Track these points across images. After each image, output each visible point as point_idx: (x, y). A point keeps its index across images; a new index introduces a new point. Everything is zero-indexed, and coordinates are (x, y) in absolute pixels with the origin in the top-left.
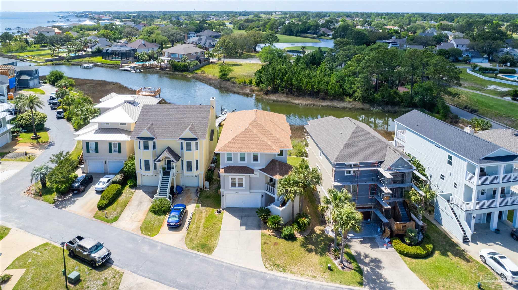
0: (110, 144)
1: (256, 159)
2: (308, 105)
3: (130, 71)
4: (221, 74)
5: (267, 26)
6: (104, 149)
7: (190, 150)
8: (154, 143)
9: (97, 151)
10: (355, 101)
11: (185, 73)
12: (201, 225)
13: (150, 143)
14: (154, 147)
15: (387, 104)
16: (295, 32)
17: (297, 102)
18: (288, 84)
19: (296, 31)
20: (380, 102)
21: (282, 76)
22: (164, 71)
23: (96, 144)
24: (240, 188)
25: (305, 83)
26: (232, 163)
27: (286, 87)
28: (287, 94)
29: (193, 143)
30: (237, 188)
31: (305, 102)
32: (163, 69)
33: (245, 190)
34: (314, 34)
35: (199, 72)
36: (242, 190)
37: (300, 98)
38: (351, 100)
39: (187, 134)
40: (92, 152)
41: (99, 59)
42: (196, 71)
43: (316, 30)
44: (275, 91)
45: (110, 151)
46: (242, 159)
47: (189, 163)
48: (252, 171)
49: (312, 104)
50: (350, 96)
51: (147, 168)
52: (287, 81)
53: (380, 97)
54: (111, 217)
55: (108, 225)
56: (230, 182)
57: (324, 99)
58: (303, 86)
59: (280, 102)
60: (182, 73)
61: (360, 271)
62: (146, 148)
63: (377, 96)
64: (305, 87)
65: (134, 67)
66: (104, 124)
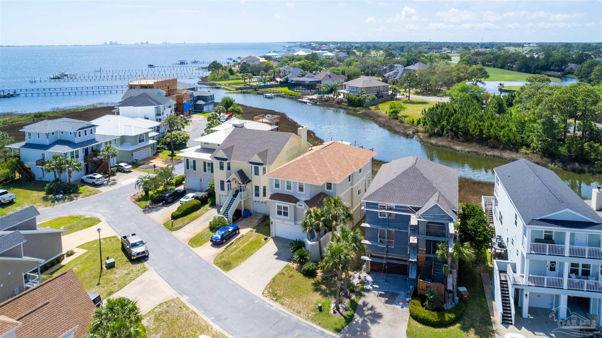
0: (205, 163)
1: (301, 189)
2: (469, 152)
3: (306, 103)
4: (392, 110)
6: (200, 166)
7: (258, 175)
8: (229, 164)
9: (195, 169)
10: (533, 153)
11: (358, 108)
12: (241, 247)
13: (225, 164)
14: (229, 168)
15: (574, 160)
16: (533, 68)
17: (458, 148)
18: (454, 127)
19: (535, 67)
20: (564, 156)
21: (449, 116)
22: (339, 105)
23: (194, 162)
24: (285, 217)
25: (473, 127)
26: (279, 190)
27: (452, 130)
28: (452, 138)
29: (261, 168)
30: (282, 217)
31: (467, 149)
32: (340, 102)
33: (290, 220)
34: (558, 71)
35: (373, 108)
37: (466, 144)
38: (528, 152)
40: (191, 169)
41: (286, 90)
42: (371, 107)
43: (562, 66)
44: (439, 135)
45: (205, 171)
46: (289, 187)
47: (257, 188)
49: (474, 152)
50: (528, 146)
51: (222, 188)
52: (453, 122)
53: (566, 151)
54: (175, 226)
55: (169, 232)
56: (276, 210)
57: (494, 147)
58: (471, 130)
59: (439, 146)
60: (355, 109)
62: (222, 168)
63: (563, 150)
64: (473, 131)
65: (311, 100)
66: (205, 143)
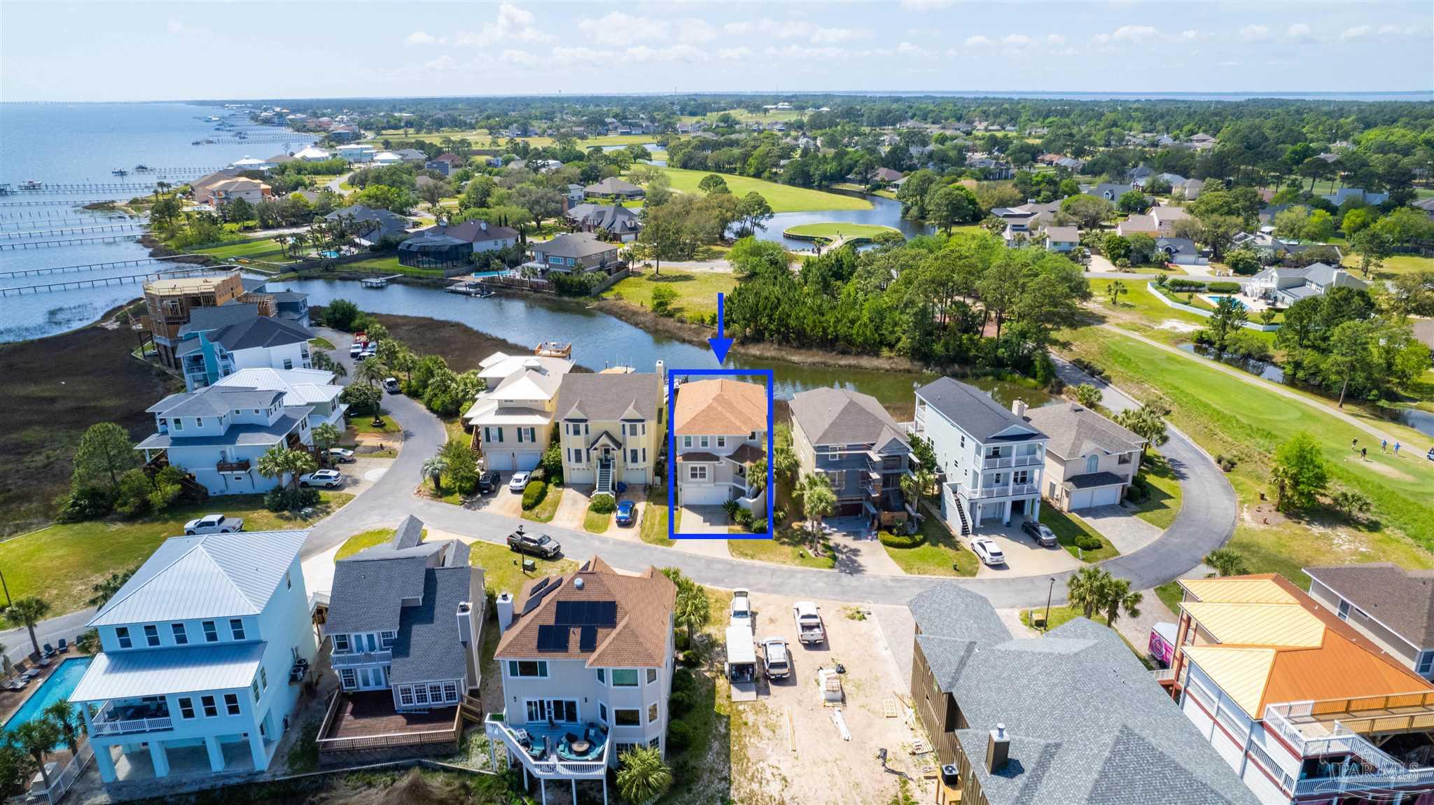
0: (519, 430)
1: (721, 443)
2: (814, 364)
3: (467, 294)
4: (655, 302)
5: (751, 160)
6: (510, 436)
7: (636, 434)
8: (587, 426)
9: (501, 439)
10: (899, 356)
11: (582, 300)
12: (657, 522)
13: (582, 426)
14: (587, 432)
15: (952, 360)
16: (817, 177)
17: (795, 358)
18: (782, 326)
19: (819, 175)
20: (940, 358)
21: (771, 309)
22: (539, 295)
23: (500, 430)
24: (702, 480)
25: (811, 325)
26: (691, 449)
27: (778, 331)
28: (780, 344)
29: (639, 425)
30: (698, 479)
31: (810, 360)
32: (536, 288)
33: (709, 482)
34: (860, 182)
35: (609, 296)
36: (704, 483)
37: (803, 351)
38: (892, 355)
39: (631, 412)
40: (494, 441)
41: (392, 263)
42: (604, 295)
43: (867, 173)
44: (758, 338)
45: (520, 440)
46: (705, 444)
47: (634, 453)
48: (717, 459)
49: (822, 363)
50: (891, 346)
51: (578, 459)
52: (779, 318)
53: (943, 349)
54: (543, 517)
55: (542, 525)
56: (690, 472)
57: (844, 353)
58: (808, 329)
59: (767, 359)
60: (577, 300)
61: (835, 558)
62: (577, 432)
63: (938, 348)
64: (812, 330)
65: (476, 286)
66: (506, 401)
